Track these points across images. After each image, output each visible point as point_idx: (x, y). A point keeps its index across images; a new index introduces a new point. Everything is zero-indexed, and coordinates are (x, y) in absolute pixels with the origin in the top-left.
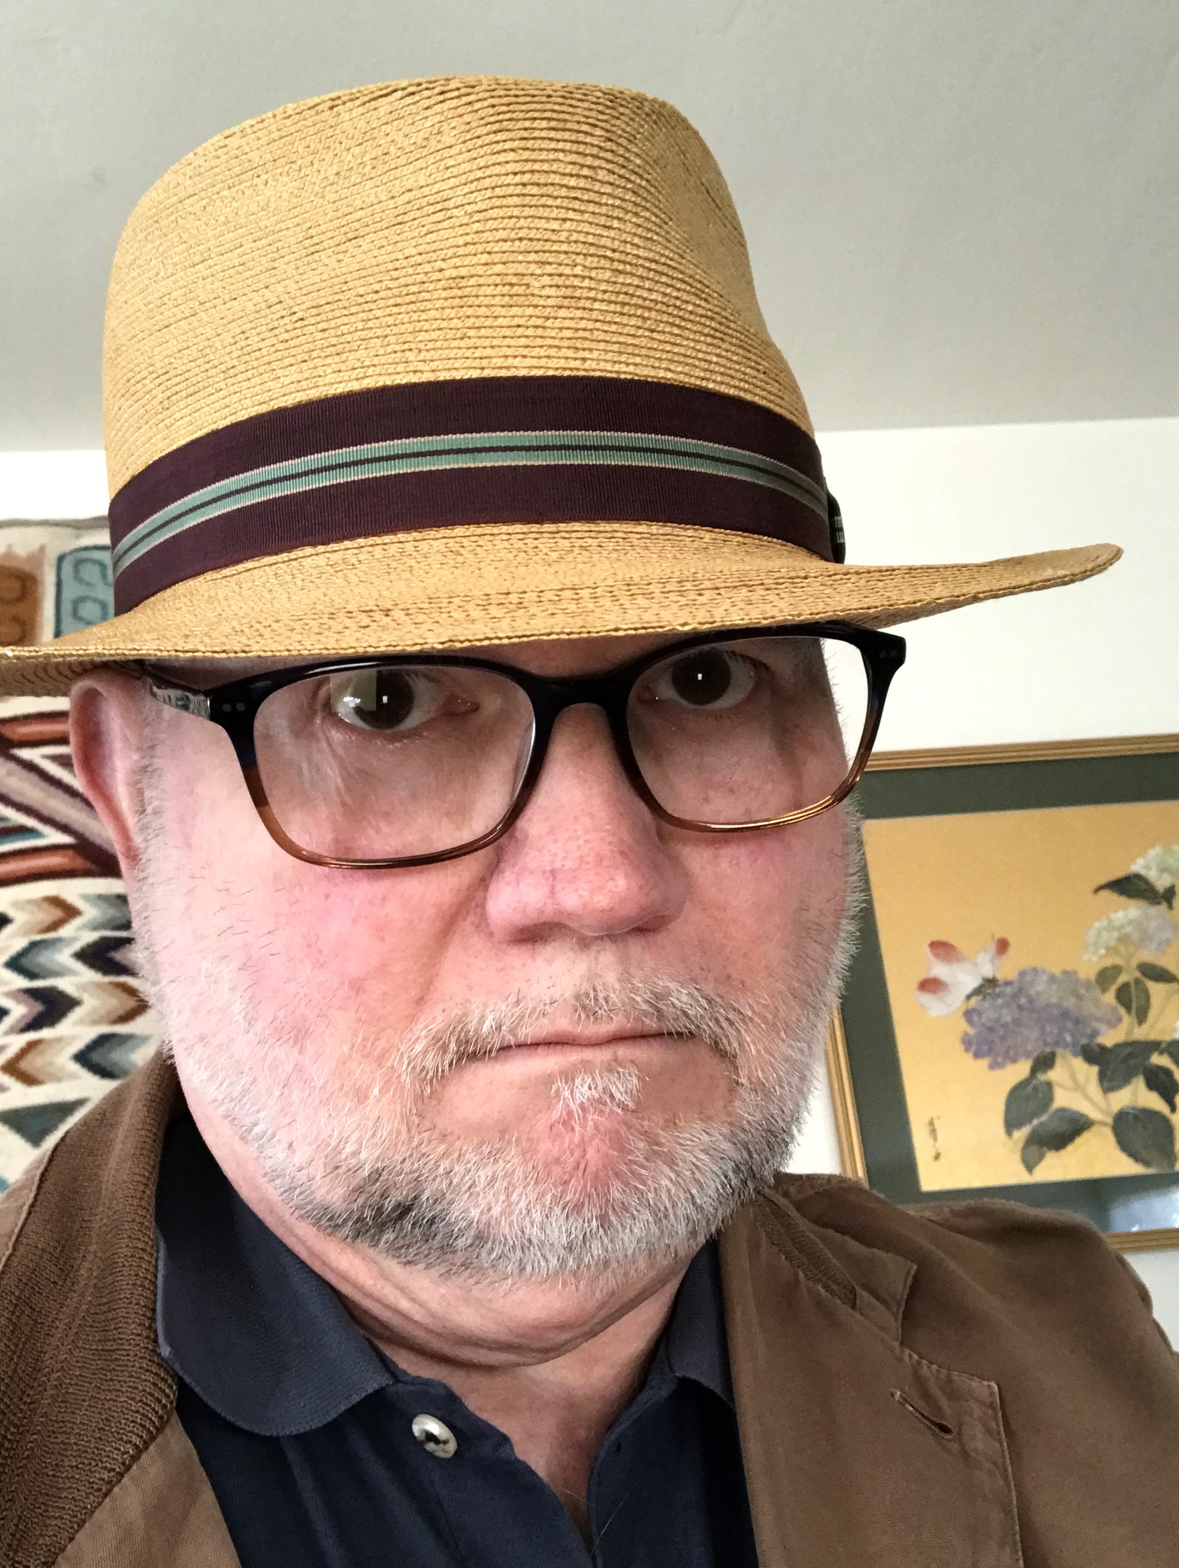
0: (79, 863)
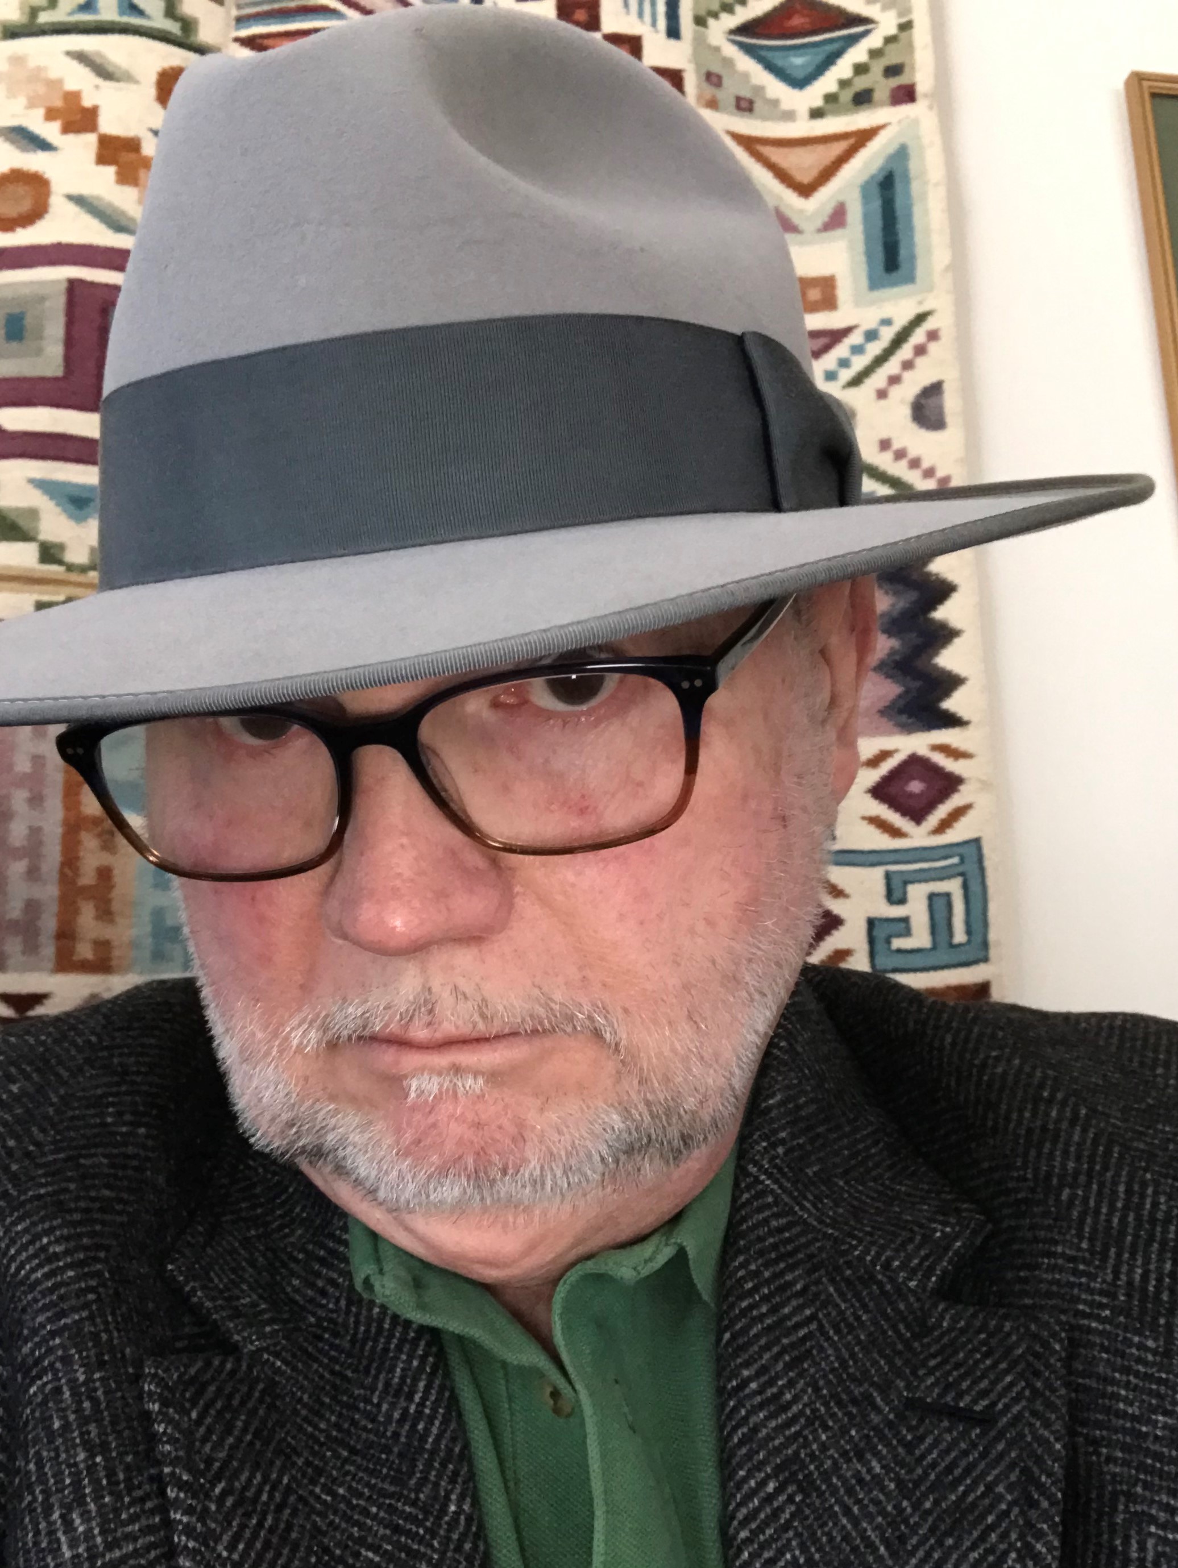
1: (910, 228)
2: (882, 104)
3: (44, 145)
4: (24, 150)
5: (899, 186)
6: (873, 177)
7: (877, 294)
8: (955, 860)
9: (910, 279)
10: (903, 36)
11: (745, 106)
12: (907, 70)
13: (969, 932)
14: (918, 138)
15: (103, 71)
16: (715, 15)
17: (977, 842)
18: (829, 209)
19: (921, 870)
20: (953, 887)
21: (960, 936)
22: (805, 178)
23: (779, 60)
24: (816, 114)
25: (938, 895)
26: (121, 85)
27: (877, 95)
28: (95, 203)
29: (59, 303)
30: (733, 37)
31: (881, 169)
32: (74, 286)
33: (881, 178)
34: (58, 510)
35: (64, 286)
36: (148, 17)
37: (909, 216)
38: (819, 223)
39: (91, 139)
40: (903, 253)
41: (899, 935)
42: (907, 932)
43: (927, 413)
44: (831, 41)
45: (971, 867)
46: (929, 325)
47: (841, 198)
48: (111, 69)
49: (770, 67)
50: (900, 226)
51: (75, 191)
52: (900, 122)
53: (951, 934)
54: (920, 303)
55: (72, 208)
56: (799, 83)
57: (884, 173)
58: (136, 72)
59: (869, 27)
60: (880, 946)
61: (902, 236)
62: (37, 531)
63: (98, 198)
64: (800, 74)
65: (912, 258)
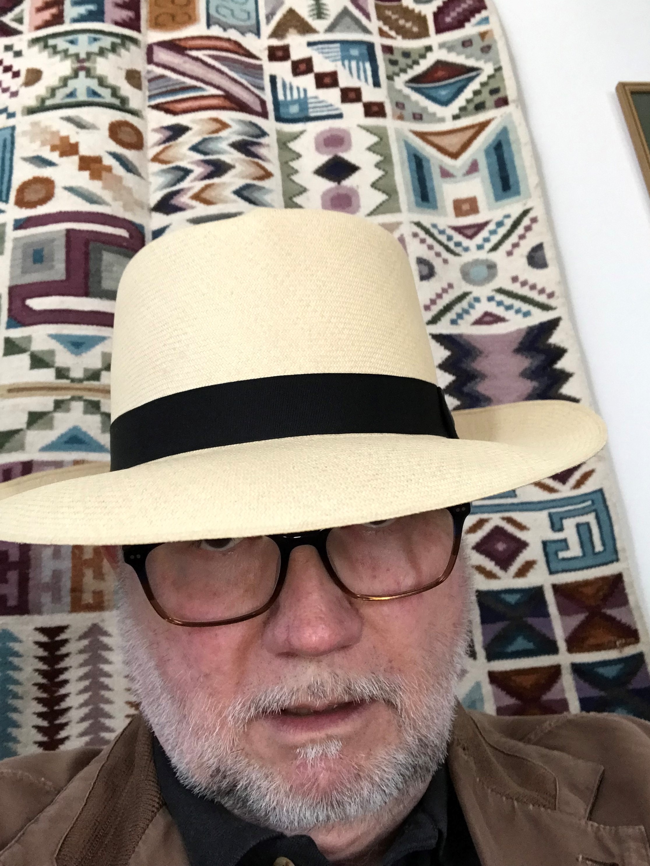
0: (227, 104)
1: (514, 167)
2: (491, 108)
3: (50, 164)
4: (39, 166)
5: (505, 147)
6: (490, 145)
7: (499, 203)
8: (589, 503)
9: (517, 193)
10: (498, 74)
11: (418, 117)
12: (502, 90)
13: (604, 544)
14: (512, 122)
15: (80, 125)
16: (398, 75)
17: (601, 491)
18: (469, 163)
19: (570, 511)
20: (591, 518)
21: (599, 548)
22: (453, 149)
23: (433, 93)
24: (456, 117)
25: (583, 524)
26: (91, 131)
27: (488, 104)
28: (80, 190)
29: (62, 242)
30: (408, 84)
31: (494, 141)
32: (69, 232)
33: (494, 145)
34: (65, 350)
35: (64, 233)
36: (103, 97)
37: (513, 162)
38: (464, 171)
39: (75, 159)
40: (512, 180)
41: (562, 550)
42: (567, 548)
43: (536, 260)
44: (460, 81)
45: (600, 506)
46: (531, 215)
47: (475, 157)
48: (84, 124)
49: (429, 97)
50: (509, 167)
51: (68, 185)
52: (501, 116)
53: (593, 547)
54: (525, 204)
55: (67, 193)
56: (445, 103)
57: (496, 143)
58: (98, 124)
59: (478, 72)
60: (552, 557)
61: (510, 172)
62: (54, 362)
63: (80, 187)
64: (445, 99)
65: (517, 183)
